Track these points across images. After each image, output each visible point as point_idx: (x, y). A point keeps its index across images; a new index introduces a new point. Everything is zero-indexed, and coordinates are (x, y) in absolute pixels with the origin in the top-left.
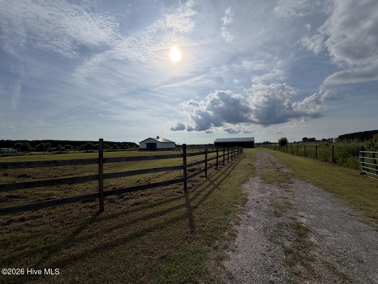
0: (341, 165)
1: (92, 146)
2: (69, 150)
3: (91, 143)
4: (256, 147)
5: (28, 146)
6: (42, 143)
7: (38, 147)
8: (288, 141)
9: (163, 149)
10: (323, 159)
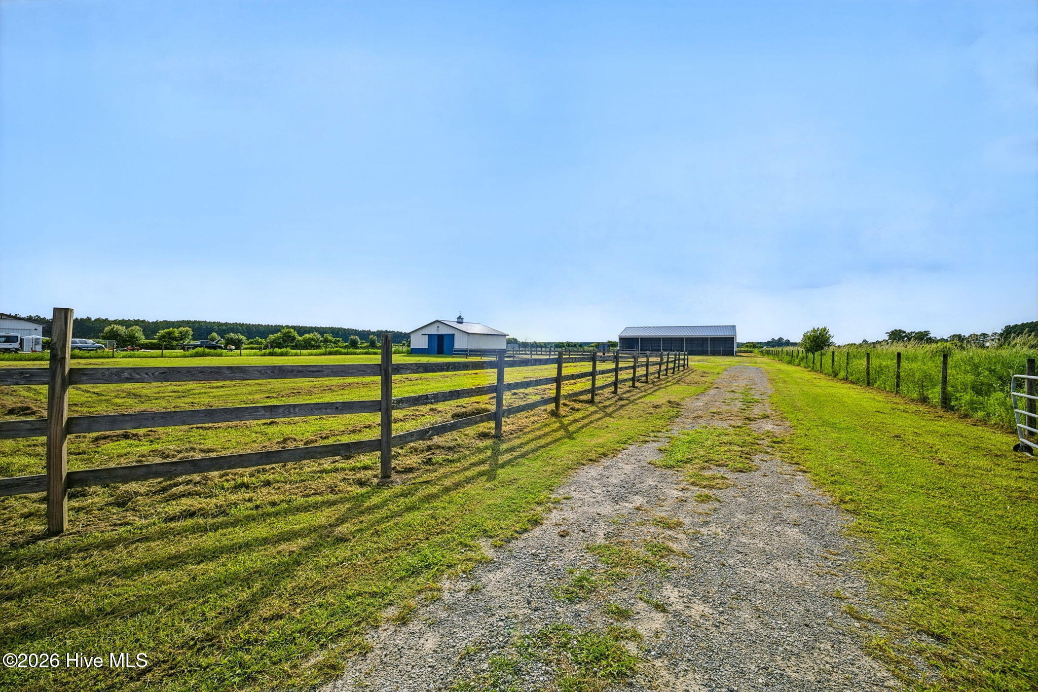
0: (966, 416)
1: (294, 338)
2: (234, 347)
3: (292, 330)
4: (740, 354)
5: (136, 334)
6: (171, 329)
7: (162, 338)
8: (832, 340)
9: (471, 351)
10: (915, 396)
